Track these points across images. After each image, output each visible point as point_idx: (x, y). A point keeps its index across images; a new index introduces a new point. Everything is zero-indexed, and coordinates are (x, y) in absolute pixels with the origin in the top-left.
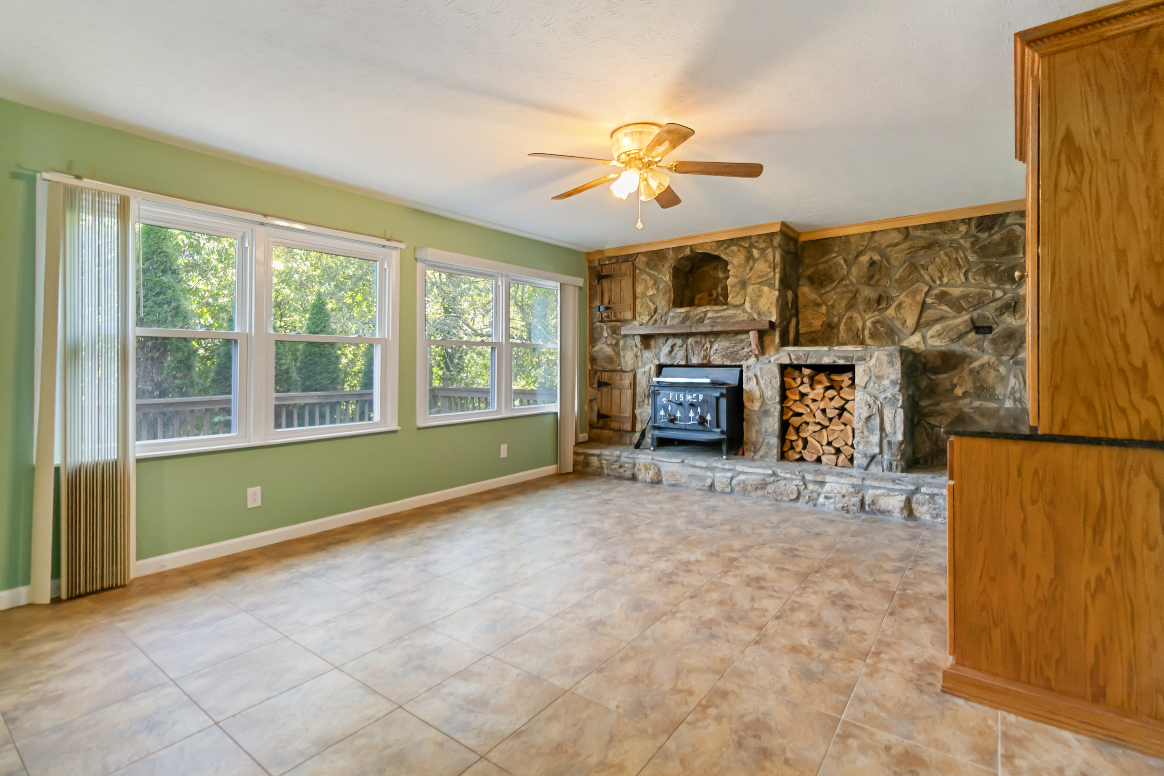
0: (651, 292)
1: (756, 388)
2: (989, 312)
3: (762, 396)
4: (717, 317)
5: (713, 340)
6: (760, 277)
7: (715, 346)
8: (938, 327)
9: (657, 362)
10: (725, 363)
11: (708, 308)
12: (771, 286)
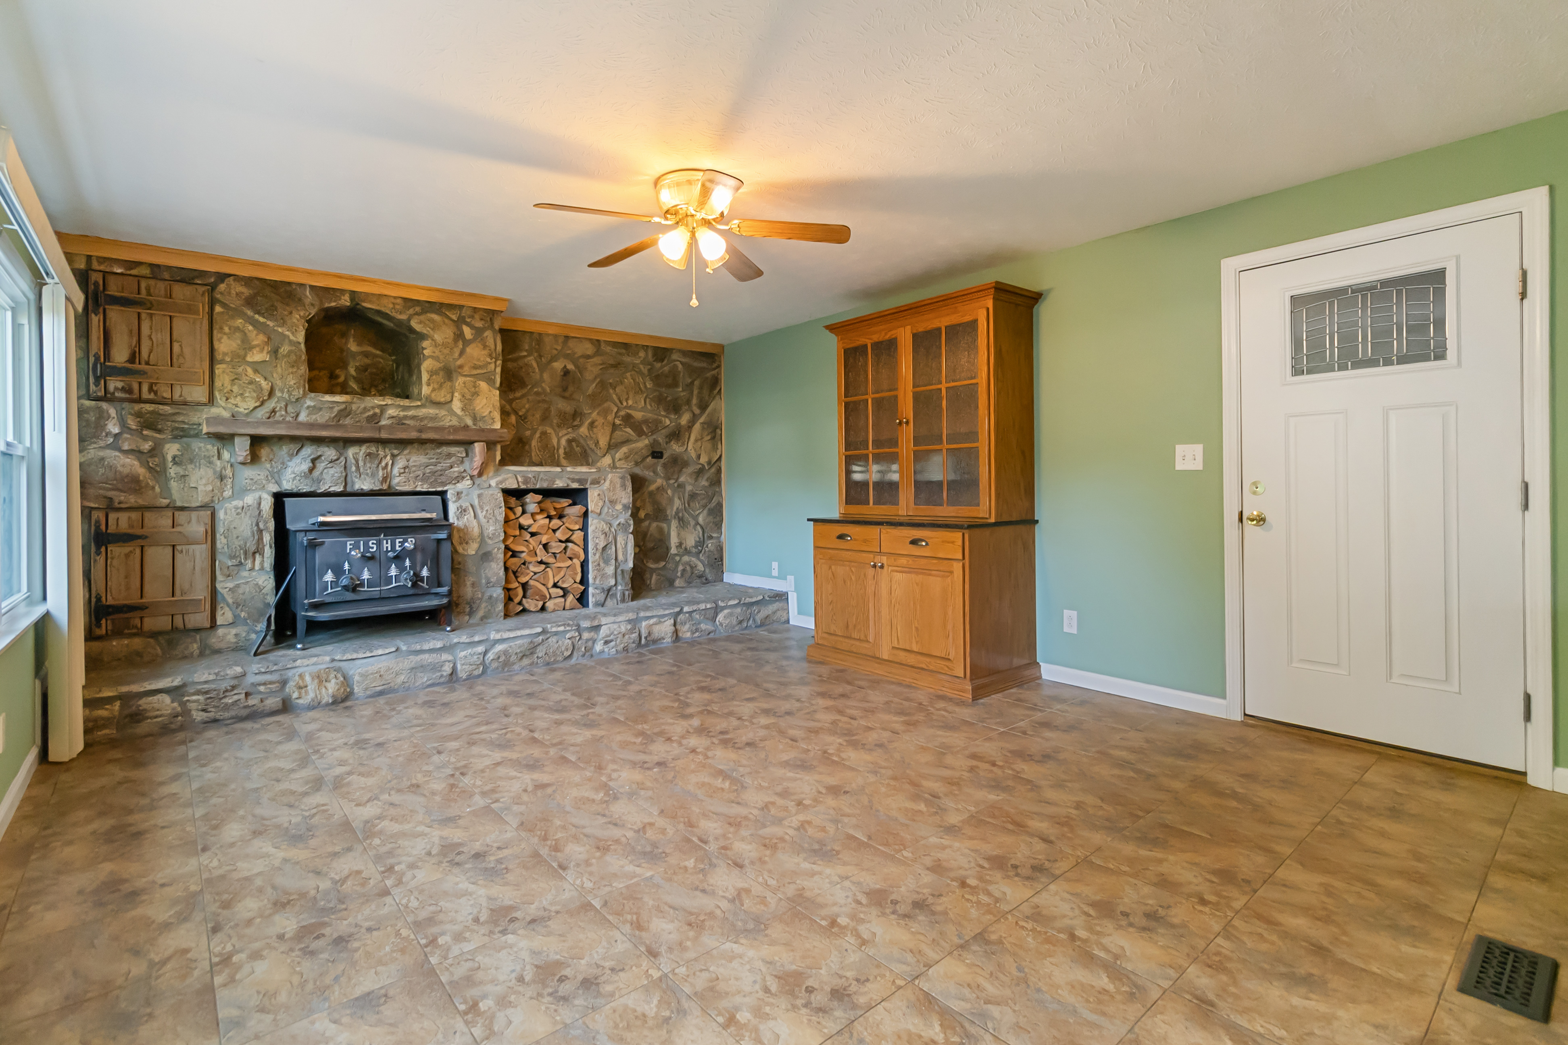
0: (256, 356)
1: (475, 523)
2: (660, 437)
3: (482, 534)
4: (406, 417)
5: (396, 452)
6: (475, 367)
7: (401, 463)
8: (624, 449)
9: (275, 489)
10: (419, 489)
11: (388, 401)
12: (490, 381)
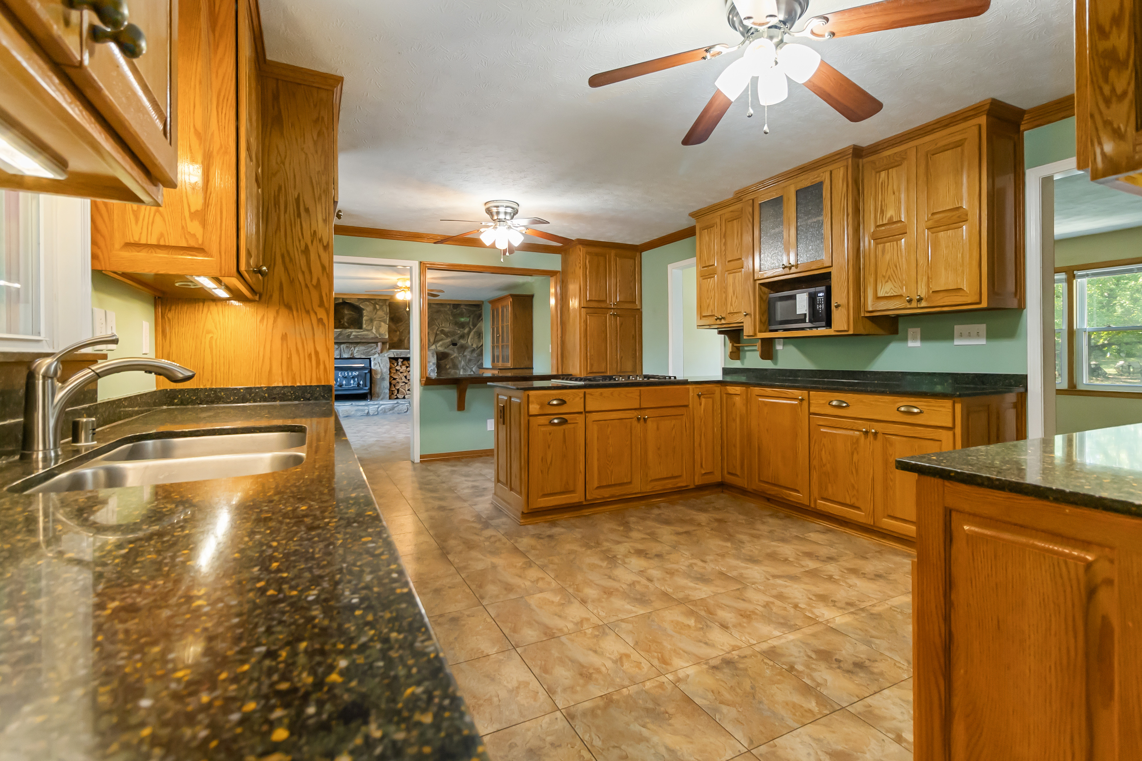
1: (380, 368)
2: (456, 338)
3: (382, 372)
4: (359, 335)
5: (355, 346)
6: (380, 318)
7: (357, 349)
8: (441, 343)
10: (362, 357)
11: (353, 330)
12: (385, 323)
